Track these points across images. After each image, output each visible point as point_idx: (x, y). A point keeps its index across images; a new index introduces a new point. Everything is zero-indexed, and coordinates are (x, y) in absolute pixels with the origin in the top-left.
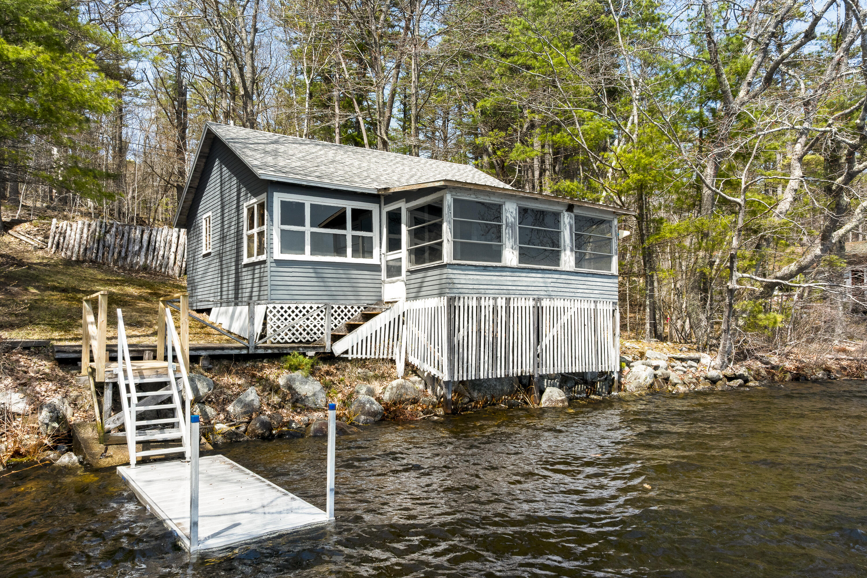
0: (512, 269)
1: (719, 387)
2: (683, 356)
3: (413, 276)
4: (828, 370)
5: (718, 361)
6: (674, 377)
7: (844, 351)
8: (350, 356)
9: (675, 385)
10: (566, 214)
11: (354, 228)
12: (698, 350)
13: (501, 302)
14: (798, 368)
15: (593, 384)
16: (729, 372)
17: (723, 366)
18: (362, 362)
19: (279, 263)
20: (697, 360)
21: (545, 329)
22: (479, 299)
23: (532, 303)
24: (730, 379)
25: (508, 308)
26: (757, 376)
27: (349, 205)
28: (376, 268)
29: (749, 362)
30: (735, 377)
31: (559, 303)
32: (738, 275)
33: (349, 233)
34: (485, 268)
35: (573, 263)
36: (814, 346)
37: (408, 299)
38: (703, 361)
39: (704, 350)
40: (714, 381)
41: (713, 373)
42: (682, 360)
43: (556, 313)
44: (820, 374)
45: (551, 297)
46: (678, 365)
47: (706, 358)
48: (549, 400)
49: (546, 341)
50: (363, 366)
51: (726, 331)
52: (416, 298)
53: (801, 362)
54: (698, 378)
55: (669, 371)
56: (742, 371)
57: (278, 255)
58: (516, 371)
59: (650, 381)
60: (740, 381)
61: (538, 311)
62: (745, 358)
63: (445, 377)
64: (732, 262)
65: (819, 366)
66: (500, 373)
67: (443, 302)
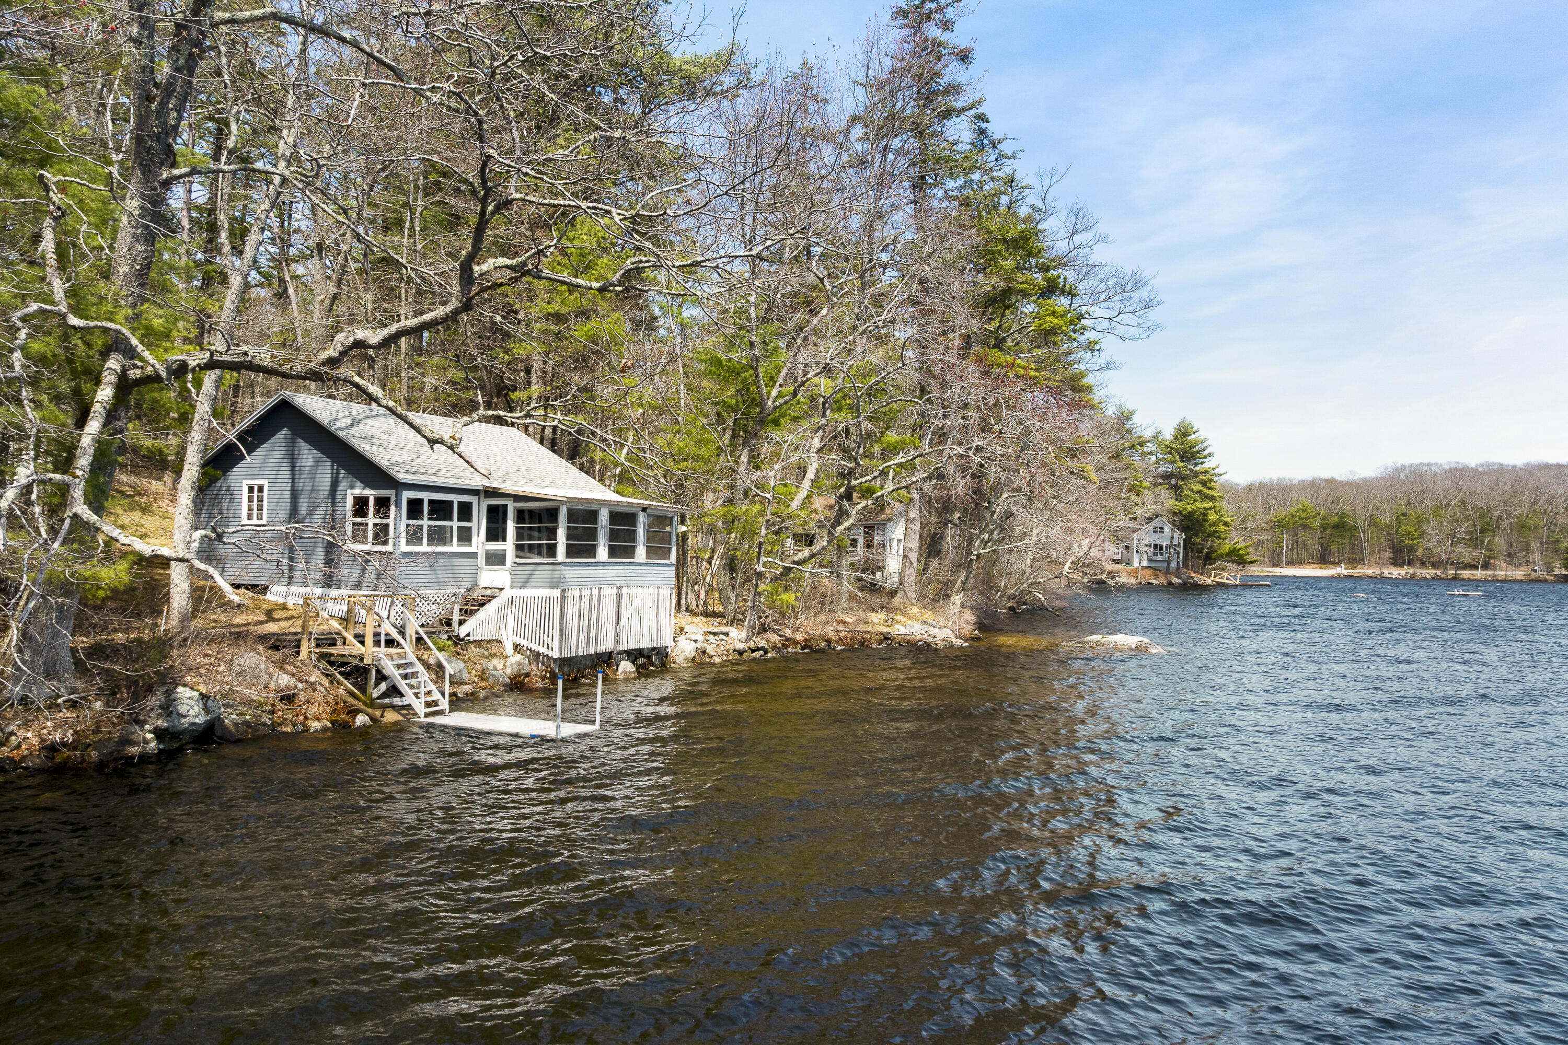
0: (604, 564)
1: (746, 656)
2: (716, 630)
3: (520, 568)
4: (829, 641)
5: (744, 635)
6: (710, 650)
7: (844, 622)
8: (471, 638)
9: (711, 657)
10: (642, 514)
11: (459, 520)
12: (727, 624)
13: (595, 592)
14: (806, 640)
15: (649, 658)
16: (752, 644)
17: (748, 639)
18: (478, 643)
19: (405, 555)
20: (727, 634)
21: (623, 611)
22: (581, 590)
23: (615, 591)
24: (753, 651)
25: (599, 596)
26: (774, 647)
27: (456, 499)
28: (474, 556)
29: (769, 635)
30: (758, 649)
31: (634, 590)
32: (764, 559)
33: (455, 524)
34: (586, 564)
35: (644, 555)
36: (821, 617)
37: (512, 587)
38: (731, 635)
39: (732, 624)
40: (741, 653)
41: (741, 646)
42: (715, 634)
43: (630, 596)
44: (822, 645)
45: (628, 585)
46: (711, 638)
47: (734, 632)
48: (624, 672)
49: (623, 621)
50: (480, 646)
51: (752, 608)
52: (523, 587)
53: (809, 634)
54: (728, 651)
55: (705, 644)
56: (762, 643)
57: (404, 548)
58: (601, 648)
59: (693, 654)
60: (761, 652)
61: (619, 596)
62: (765, 631)
63: (555, 654)
64: (760, 549)
65: (822, 637)
66: (592, 651)
67: (556, 593)
